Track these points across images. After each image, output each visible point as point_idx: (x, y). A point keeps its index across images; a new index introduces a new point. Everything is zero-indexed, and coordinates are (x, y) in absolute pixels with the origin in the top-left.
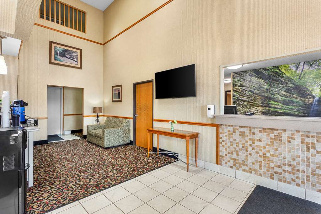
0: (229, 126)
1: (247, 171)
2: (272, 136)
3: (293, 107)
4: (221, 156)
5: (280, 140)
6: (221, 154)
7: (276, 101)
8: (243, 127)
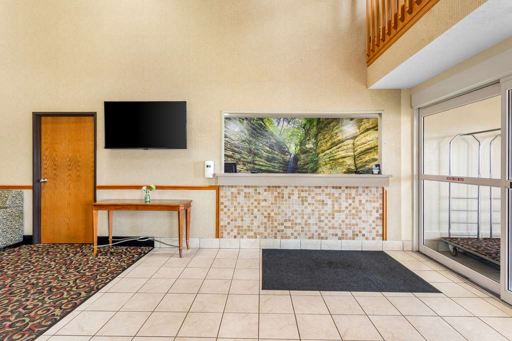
0: (232, 187)
1: (252, 237)
2: (276, 194)
4: (222, 226)
5: (283, 197)
6: (222, 223)
8: (249, 187)
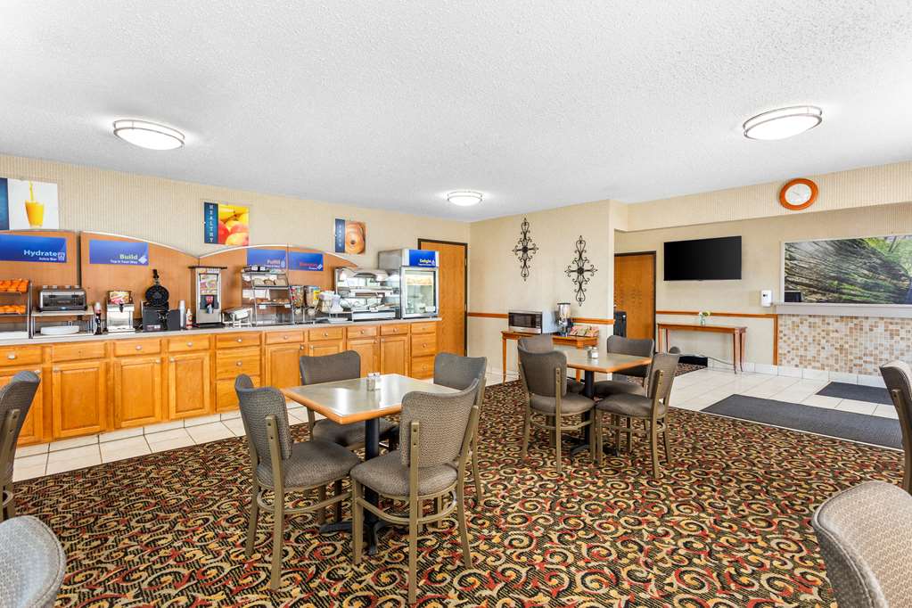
0: (793, 315)
1: (818, 368)
2: (852, 325)
3: (879, 294)
4: (781, 354)
5: (861, 329)
6: (780, 351)
7: (852, 285)
8: (814, 316)
